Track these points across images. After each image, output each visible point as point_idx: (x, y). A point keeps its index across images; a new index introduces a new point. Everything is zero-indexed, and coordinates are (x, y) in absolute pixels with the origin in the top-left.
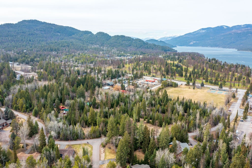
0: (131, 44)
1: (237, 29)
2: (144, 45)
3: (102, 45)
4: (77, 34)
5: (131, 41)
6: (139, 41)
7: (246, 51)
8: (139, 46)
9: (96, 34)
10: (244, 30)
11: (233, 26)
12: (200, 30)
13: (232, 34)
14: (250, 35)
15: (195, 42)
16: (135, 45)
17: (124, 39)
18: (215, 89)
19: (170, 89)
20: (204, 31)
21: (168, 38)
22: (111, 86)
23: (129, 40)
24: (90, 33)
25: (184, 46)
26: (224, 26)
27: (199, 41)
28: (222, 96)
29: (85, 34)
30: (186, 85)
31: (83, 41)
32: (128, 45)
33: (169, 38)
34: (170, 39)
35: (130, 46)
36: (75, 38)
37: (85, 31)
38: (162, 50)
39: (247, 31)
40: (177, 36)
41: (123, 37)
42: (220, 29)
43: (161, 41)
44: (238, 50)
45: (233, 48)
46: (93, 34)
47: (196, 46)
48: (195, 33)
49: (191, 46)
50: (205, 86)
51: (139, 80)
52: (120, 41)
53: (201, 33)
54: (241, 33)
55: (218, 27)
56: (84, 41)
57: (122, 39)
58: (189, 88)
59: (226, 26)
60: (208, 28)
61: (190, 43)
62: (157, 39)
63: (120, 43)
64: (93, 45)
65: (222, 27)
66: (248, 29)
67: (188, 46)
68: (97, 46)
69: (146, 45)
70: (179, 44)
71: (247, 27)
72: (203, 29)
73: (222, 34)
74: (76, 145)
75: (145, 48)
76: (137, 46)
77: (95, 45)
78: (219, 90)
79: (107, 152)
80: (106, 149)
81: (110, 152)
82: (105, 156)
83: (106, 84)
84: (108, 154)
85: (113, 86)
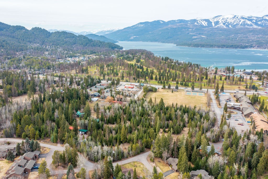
0: (76, 41)
1: (172, 24)
2: (90, 43)
3: (43, 43)
4: (7, 30)
5: (75, 38)
6: (84, 38)
7: (184, 46)
8: (84, 43)
9: (31, 29)
10: (179, 25)
11: (168, 21)
12: (138, 24)
13: (169, 29)
14: (184, 30)
15: (135, 37)
16: (81, 43)
17: (67, 36)
18: (188, 90)
19: (152, 94)
20: (142, 25)
21: (106, 32)
22: (97, 96)
23: (72, 36)
24: (23, 28)
25: (125, 41)
26: (160, 21)
27: (138, 36)
28: (198, 97)
29: (18, 29)
30: (162, 88)
31: (17, 38)
32: (73, 43)
33: (108, 31)
34: (108, 33)
35: (75, 44)
36: (6, 36)
37: (16, 26)
38: (110, 47)
39: (181, 26)
40: (115, 30)
41: (64, 33)
42: (157, 23)
43: (101, 36)
44: (177, 45)
45: (172, 43)
46: (28, 30)
47: (137, 41)
48: (134, 27)
49: (132, 40)
50: (179, 88)
51: (117, 86)
52: (63, 38)
53: (140, 28)
54: (176, 28)
55: (155, 21)
56: (19, 39)
57: (65, 36)
58: (168, 92)
59: (162, 21)
60: (145, 23)
61: (130, 37)
62: (94, 33)
63: (63, 41)
64: (31, 43)
65: (158, 22)
66: (182, 25)
67: (128, 41)
68: (37, 44)
69: (92, 43)
70: (120, 39)
71: (180, 22)
72: (141, 23)
73: (160, 29)
74: (126, 165)
75: (91, 45)
76: (82, 44)
77: (35, 44)
78: (192, 92)
79: (160, 166)
80: (156, 163)
81: (163, 165)
82: (161, 169)
83: (92, 95)
84: (161, 167)
85: (99, 96)
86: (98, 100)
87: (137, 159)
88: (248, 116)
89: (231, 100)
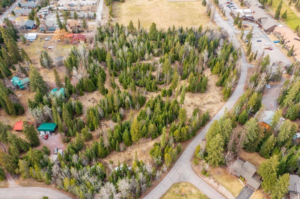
22: (33, 29)
79: (224, 183)
80: (214, 176)
81: (228, 180)
82: (228, 190)
83: (22, 28)
84: (227, 184)
85: (36, 27)
86: (37, 36)
87: (178, 176)
88: (270, 30)
89: (232, 4)
